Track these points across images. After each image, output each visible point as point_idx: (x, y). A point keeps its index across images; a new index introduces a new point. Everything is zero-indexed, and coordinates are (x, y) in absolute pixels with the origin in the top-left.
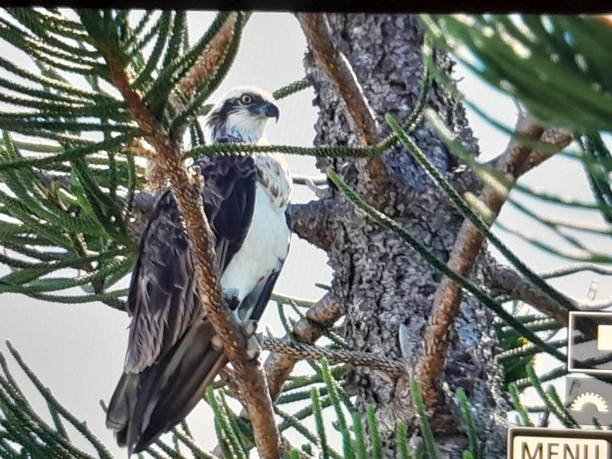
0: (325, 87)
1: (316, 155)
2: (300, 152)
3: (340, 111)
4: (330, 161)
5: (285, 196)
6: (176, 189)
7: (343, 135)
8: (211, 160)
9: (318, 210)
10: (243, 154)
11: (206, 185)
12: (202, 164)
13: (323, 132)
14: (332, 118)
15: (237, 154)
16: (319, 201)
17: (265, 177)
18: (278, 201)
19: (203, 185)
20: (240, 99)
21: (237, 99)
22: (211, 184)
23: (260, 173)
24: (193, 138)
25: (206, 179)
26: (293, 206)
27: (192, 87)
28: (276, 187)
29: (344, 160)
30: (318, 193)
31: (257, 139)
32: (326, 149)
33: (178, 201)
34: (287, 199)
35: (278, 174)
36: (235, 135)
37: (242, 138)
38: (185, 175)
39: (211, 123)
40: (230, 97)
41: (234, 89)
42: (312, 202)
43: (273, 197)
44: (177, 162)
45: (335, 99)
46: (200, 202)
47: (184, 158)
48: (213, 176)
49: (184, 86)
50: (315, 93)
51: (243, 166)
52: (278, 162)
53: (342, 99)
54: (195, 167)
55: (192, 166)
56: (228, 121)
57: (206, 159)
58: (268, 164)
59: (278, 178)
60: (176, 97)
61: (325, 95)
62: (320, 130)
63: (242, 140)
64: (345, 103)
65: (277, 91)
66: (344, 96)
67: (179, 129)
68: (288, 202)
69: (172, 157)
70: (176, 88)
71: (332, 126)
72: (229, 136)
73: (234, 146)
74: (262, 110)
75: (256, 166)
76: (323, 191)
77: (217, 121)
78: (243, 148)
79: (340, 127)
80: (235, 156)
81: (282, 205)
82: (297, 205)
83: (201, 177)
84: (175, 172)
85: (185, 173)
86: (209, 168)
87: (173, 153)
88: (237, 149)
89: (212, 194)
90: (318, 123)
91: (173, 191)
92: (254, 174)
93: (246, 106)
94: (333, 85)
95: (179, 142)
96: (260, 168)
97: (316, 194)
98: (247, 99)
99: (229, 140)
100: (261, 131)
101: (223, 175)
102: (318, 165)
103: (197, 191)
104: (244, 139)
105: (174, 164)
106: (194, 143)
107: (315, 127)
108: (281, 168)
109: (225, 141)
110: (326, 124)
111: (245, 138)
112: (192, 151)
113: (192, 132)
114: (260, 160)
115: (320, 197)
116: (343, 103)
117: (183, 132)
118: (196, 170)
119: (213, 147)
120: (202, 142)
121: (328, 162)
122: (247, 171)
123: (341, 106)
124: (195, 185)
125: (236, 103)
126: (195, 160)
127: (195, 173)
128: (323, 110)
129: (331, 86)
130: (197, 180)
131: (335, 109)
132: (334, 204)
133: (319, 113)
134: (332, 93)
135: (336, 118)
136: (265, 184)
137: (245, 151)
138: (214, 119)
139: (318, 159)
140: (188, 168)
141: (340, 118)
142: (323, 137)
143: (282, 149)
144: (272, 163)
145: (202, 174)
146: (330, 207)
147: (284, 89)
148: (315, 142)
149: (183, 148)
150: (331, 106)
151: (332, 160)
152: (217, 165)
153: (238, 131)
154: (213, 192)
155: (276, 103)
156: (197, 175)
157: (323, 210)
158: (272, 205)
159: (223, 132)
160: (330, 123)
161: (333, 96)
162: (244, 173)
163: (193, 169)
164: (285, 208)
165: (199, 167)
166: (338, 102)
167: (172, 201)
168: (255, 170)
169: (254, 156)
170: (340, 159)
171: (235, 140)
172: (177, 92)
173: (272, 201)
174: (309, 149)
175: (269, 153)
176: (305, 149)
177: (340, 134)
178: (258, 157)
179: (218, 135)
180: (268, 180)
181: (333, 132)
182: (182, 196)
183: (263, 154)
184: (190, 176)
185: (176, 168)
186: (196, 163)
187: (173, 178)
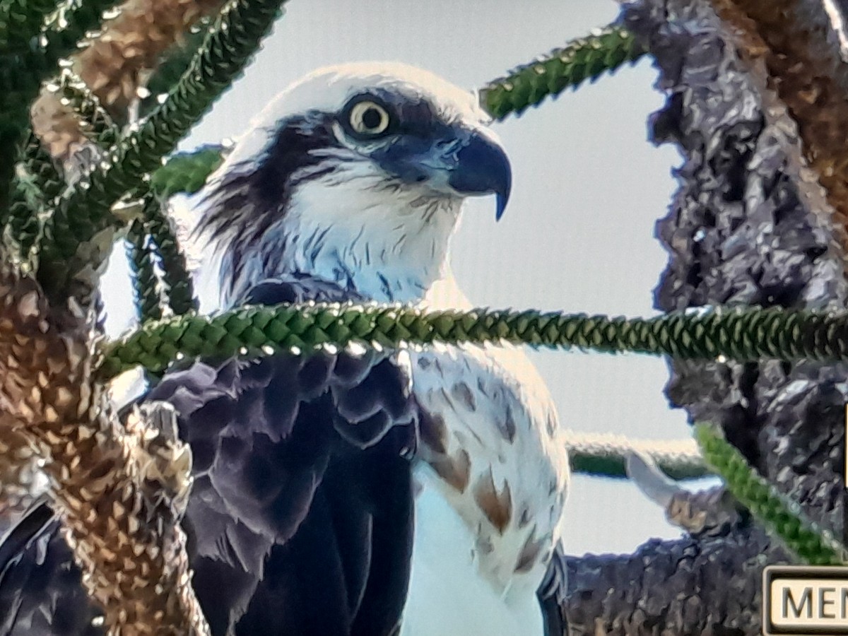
0: (703, 60)
1: (669, 350)
2: (598, 338)
3: (768, 162)
4: (727, 373)
5: (540, 521)
6: (76, 503)
7: (783, 261)
8: (224, 377)
9: (678, 581)
10: (356, 349)
11: (202, 485)
12: (182, 392)
13: (697, 249)
14: (736, 194)
15: (332, 349)
16: (682, 544)
17: (452, 448)
18: (510, 542)
19: (186, 482)
20: (343, 117)
21: (329, 118)
22: (225, 476)
23: (431, 430)
24: (144, 282)
25: (201, 457)
26: (573, 564)
27: (131, 68)
28: (499, 488)
29: (786, 367)
30: (678, 507)
31: (419, 288)
32: (708, 322)
33: (82, 552)
34: (550, 536)
35: (509, 431)
36: (324, 270)
37: (350, 283)
38: (112, 443)
39: (219, 220)
40: (299, 107)
41: (320, 71)
42: (653, 546)
43: (490, 528)
44: (75, 389)
45: (749, 113)
46: (176, 554)
47: (106, 373)
48: (232, 446)
49: (97, 64)
50: (659, 86)
51: (358, 398)
52: (510, 383)
53: (777, 111)
54: (150, 407)
55: (140, 401)
56: (291, 212)
57: (202, 373)
58: (463, 392)
59: (509, 449)
60: (61, 114)
61: (704, 93)
62: (682, 244)
63: (350, 292)
64: (791, 128)
65: (498, 82)
66: (784, 95)
67: (83, 250)
68: (550, 548)
69: (56, 368)
70: (66, 72)
71: (736, 223)
72: (297, 274)
73: (319, 316)
74: (437, 162)
75: (414, 398)
76: (696, 502)
77: (247, 210)
78: (355, 328)
79: (768, 228)
80: (322, 357)
81: (524, 563)
82: (590, 561)
83: (180, 452)
84: (67, 430)
85: (109, 431)
86: (215, 411)
87: (59, 352)
88: (331, 332)
89: (228, 518)
90: (676, 213)
91: (60, 511)
92: (403, 434)
93: (367, 150)
94: (739, 53)
95: (85, 305)
96: (434, 408)
97: (670, 514)
98: (371, 119)
99: (299, 292)
100: (433, 256)
101: (274, 439)
102: (676, 395)
103: (164, 510)
104: (359, 288)
105: (64, 395)
106: (148, 308)
107: (663, 231)
108: (518, 403)
109: (281, 294)
110: (709, 219)
111: (366, 280)
112: (139, 339)
113: (140, 260)
114: (432, 372)
115: (683, 525)
116: (782, 127)
117: (98, 260)
118: (159, 420)
119: (230, 322)
120: (183, 300)
121: (718, 378)
122: (379, 419)
123: (773, 141)
124: (152, 484)
125: (323, 138)
126: (153, 375)
127: (152, 434)
128: (696, 155)
129: (731, 56)
130: (163, 463)
131: (749, 154)
132: (749, 554)
133: (676, 173)
134: (736, 85)
135: (754, 191)
136: (454, 476)
137: (368, 338)
138: (231, 205)
139: (674, 368)
140: (125, 413)
141: (769, 190)
142: (695, 275)
143: (523, 325)
144: (480, 386)
145: (183, 437)
146: (730, 567)
147: (524, 72)
148: (663, 296)
149: (99, 327)
150: (729, 141)
151: (737, 368)
152: (247, 396)
153: (334, 253)
154: (235, 513)
155: (495, 133)
156: (160, 442)
157: (700, 581)
158: (483, 563)
159: (273, 257)
160: (725, 216)
161: (739, 97)
162: (366, 429)
163: (144, 413)
164: (538, 574)
165: (168, 406)
166: (760, 123)
167: (58, 551)
168: (413, 415)
169: (406, 357)
170: (770, 367)
171: (323, 289)
172: (69, 92)
173: (485, 547)
174: (638, 324)
175: (469, 347)
176: (618, 324)
177: (769, 257)
178: (423, 363)
179: (252, 272)
180: (465, 455)
181: (740, 249)
182: (101, 529)
183: (440, 348)
184: (130, 445)
185: (71, 416)
186: (159, 391)
187: (59, 456)
